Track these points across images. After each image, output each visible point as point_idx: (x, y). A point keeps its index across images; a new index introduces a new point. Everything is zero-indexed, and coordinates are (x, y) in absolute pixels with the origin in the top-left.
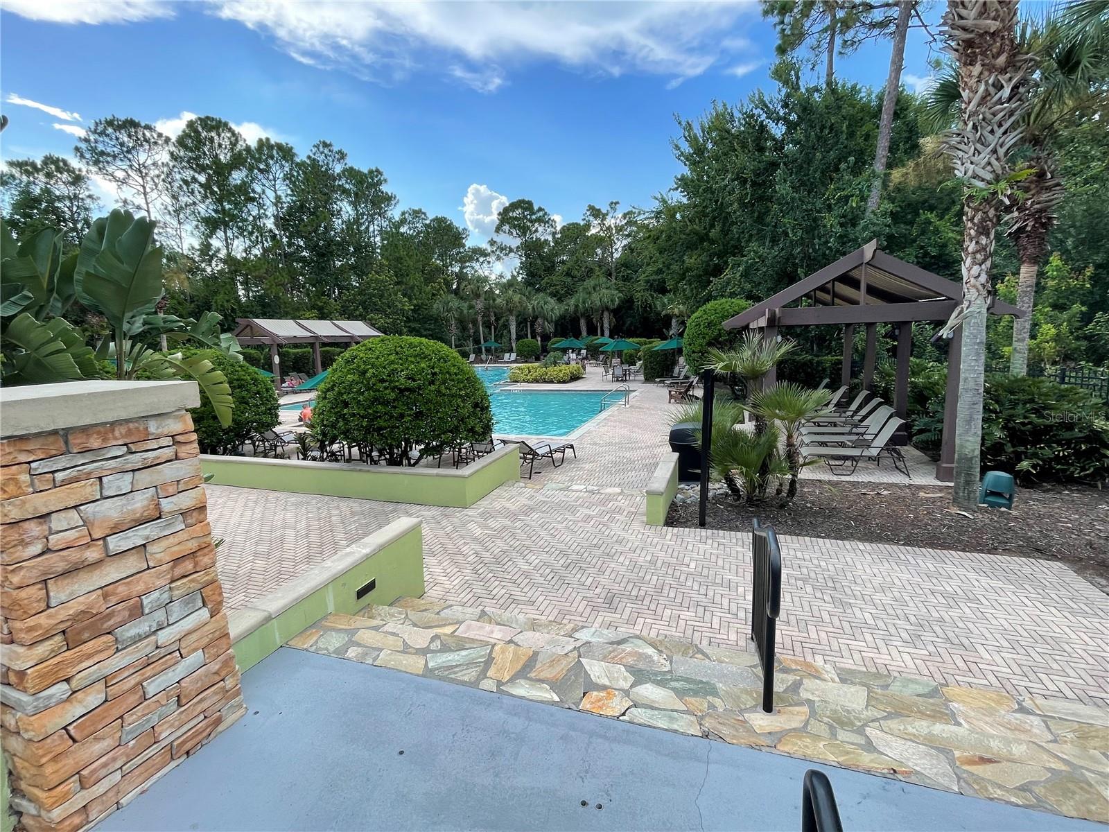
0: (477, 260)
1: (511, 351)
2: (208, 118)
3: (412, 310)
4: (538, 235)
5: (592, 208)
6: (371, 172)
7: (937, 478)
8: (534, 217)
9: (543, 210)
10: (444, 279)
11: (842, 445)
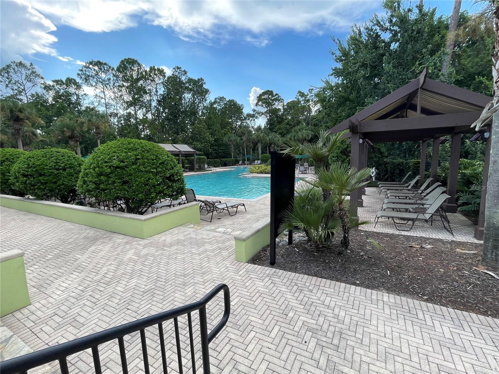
0: (249, 119)
1: (258, 160)
2: (129, 59)
3: (213, 141)
4: (275, 106)
5: (300, 92)
6: (199, 79)
7: (475, 237)
8: (273, 98)
9: (278, 94)
10: (230, 127)
11: (407, 210)
